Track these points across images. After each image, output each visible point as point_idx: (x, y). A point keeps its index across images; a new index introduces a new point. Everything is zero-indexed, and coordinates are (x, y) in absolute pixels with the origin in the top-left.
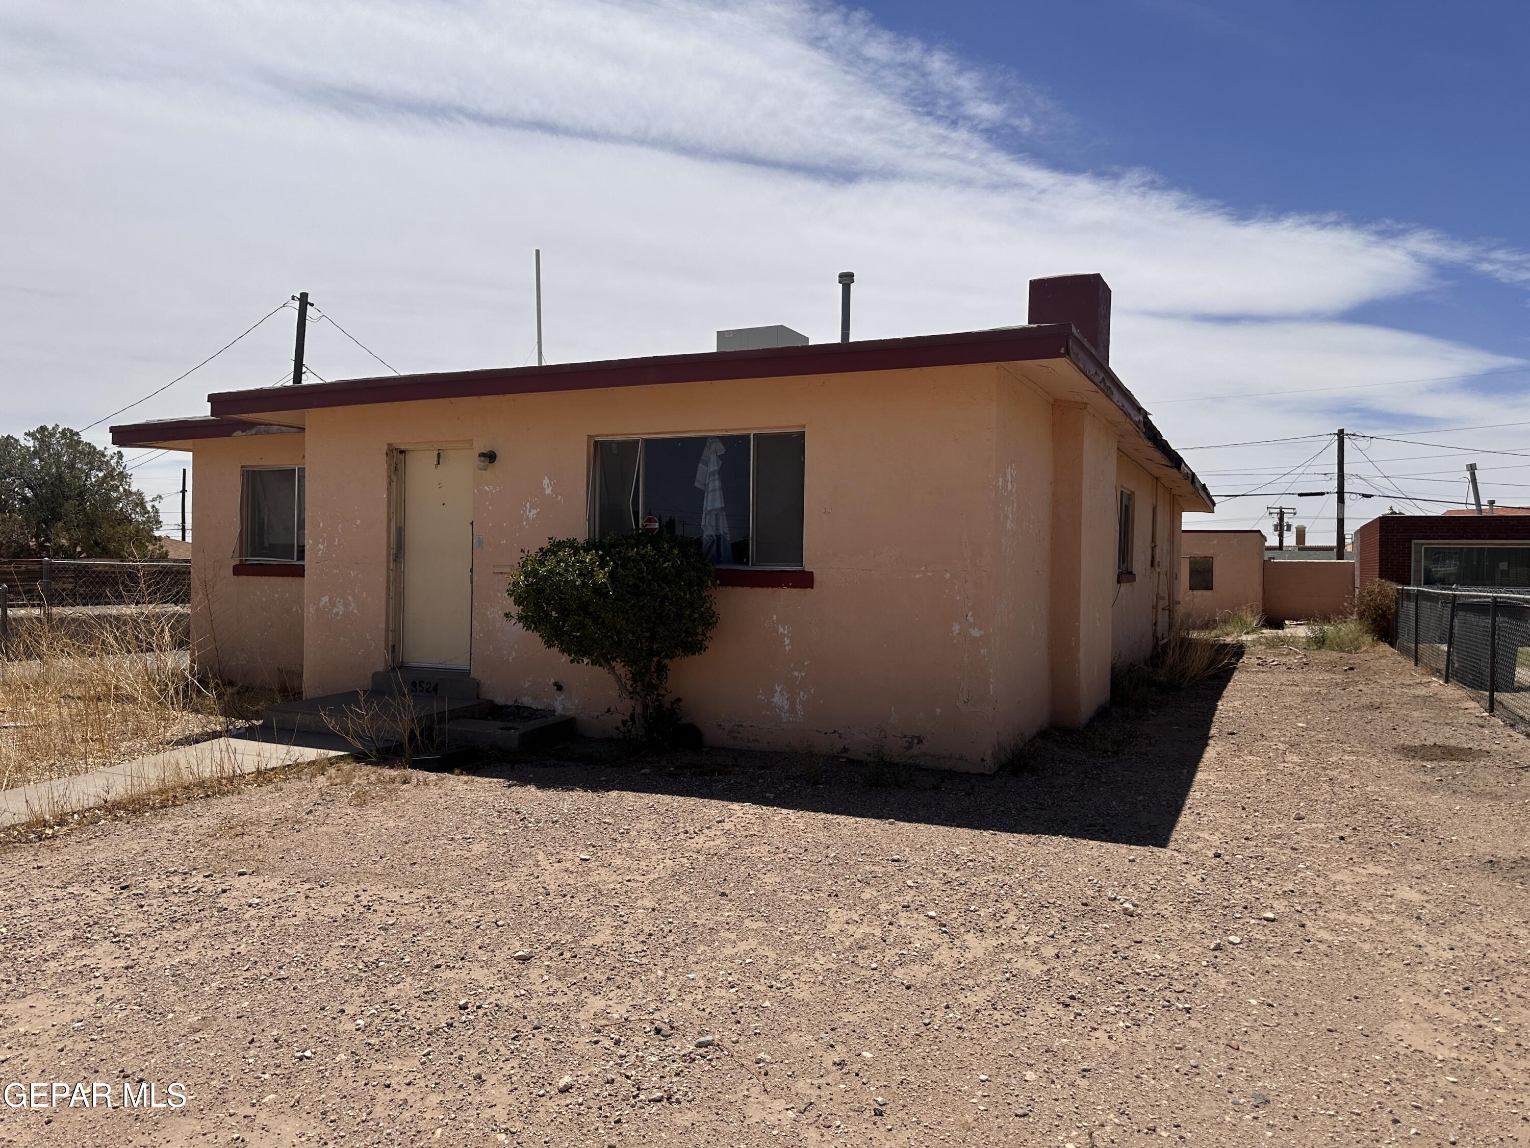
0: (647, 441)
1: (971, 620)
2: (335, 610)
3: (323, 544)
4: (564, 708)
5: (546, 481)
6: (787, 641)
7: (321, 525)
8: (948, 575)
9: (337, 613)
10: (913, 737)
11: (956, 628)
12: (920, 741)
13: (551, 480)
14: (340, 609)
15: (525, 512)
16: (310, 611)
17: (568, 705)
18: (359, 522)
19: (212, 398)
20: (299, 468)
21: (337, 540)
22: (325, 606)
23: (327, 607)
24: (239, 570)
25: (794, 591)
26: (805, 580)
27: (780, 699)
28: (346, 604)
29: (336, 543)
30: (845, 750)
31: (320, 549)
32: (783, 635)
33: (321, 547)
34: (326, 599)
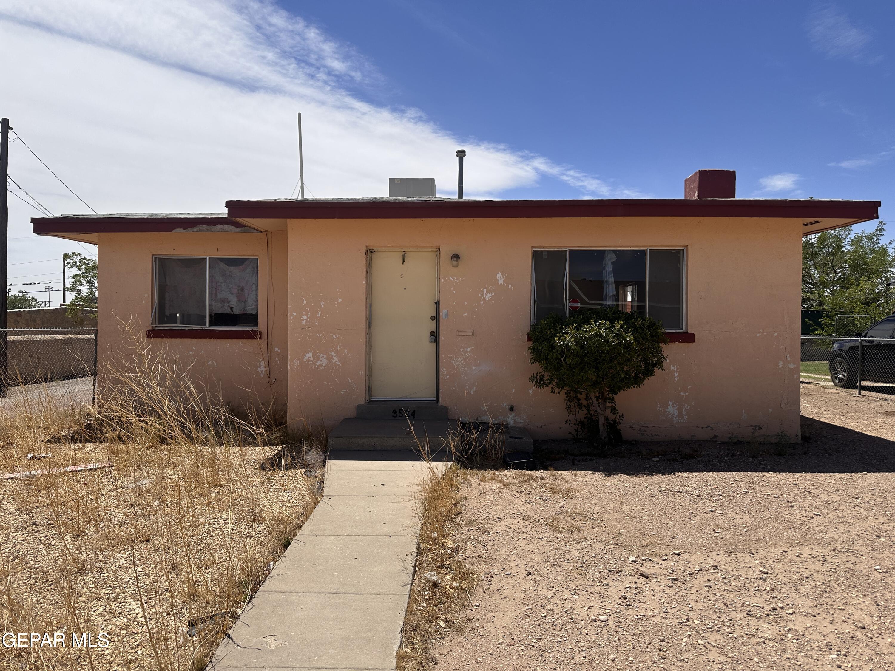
0: (571, 251)
1: (789, 359)
2: (319, 363)
3: (306, 315)
4: (515, 422)
5: (499, 275)
6: (676, 375)
7: (305, 302)
8: (776, 334)
9: (321, 365)
10: (756, 426)
11: (781, 364)
12: (760, 428)
13: (503, 275)
14: (325, 362)
15: (482, 295)
16: (293, 364)
17: (518, 420)
18: (340, 300)
19: (229, 204)
20: (209, 258)
21: (320, 313)
22: (308, 360)
23: (311, 361)
24: (153, 334)
25: (681, 344)
26: (689, 338)
27: (672, 409)
28: (329, 358)
29: (319, 315)
30: (715, 436)
31: (303, 320)
32: (674, 371)
33: (305, 318)
34: (309, 355)
